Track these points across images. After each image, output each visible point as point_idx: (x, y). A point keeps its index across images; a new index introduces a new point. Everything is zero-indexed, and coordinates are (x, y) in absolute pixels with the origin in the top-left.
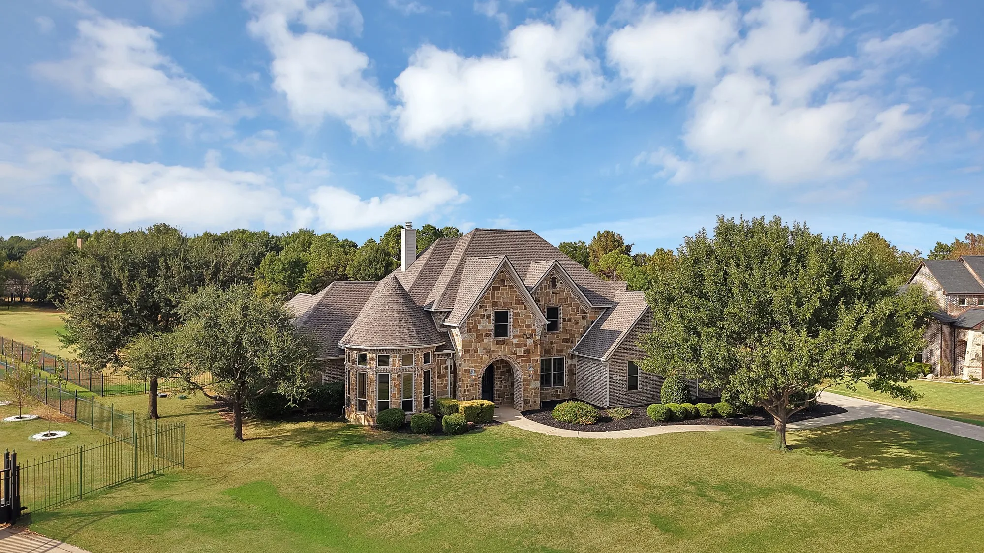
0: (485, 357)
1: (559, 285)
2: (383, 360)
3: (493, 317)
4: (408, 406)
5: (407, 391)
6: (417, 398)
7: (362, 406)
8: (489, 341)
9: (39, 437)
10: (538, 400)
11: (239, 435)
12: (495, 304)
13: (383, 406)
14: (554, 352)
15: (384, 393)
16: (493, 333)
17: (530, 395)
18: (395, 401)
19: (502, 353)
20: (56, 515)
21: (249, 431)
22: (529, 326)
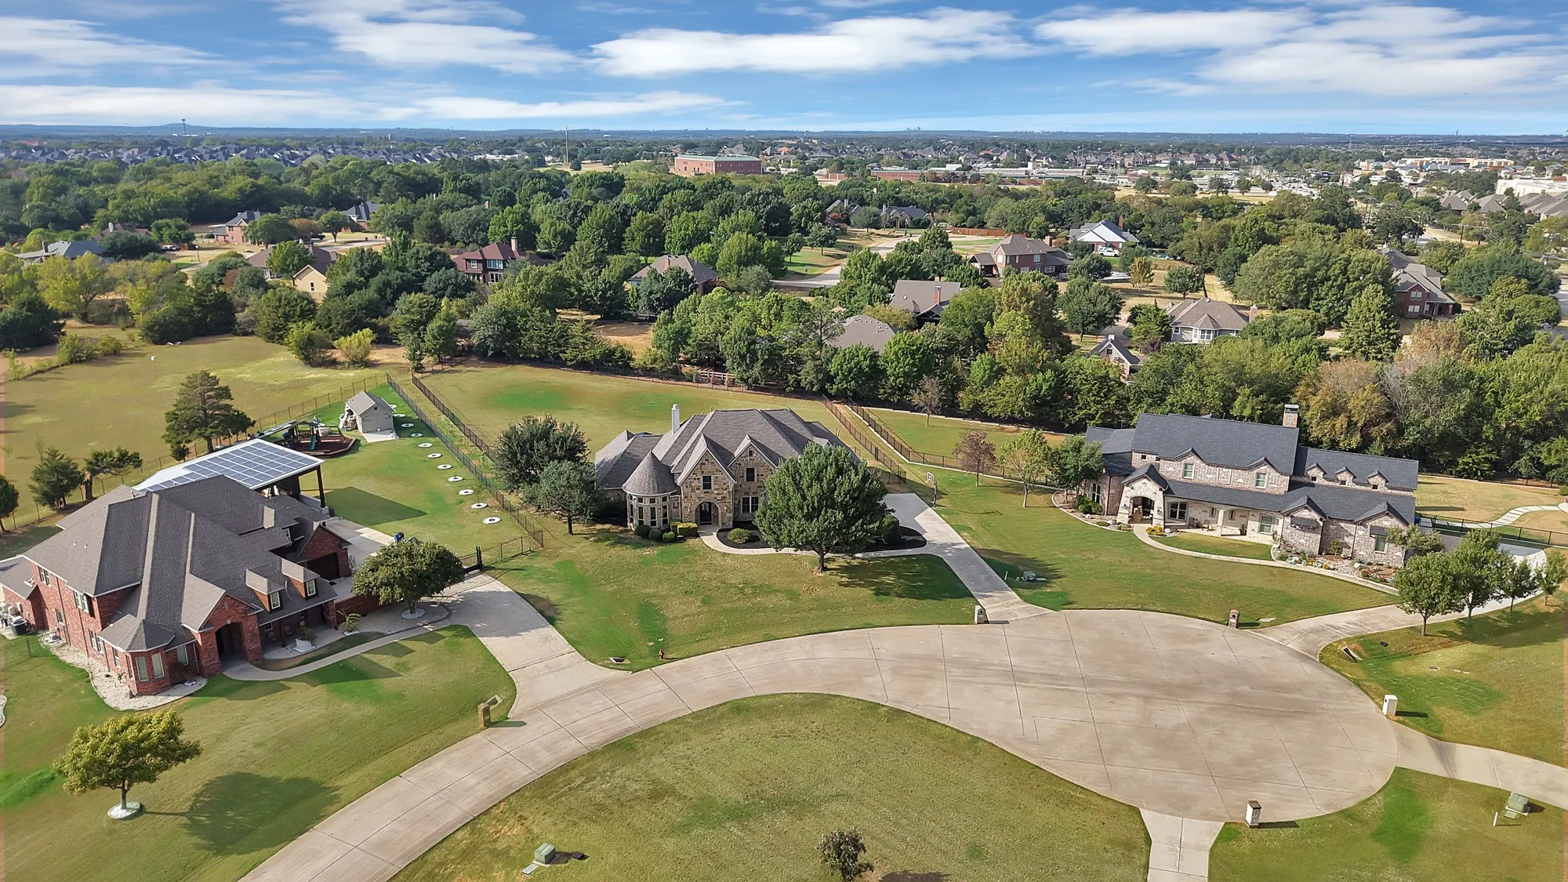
0: (697, 500)
1: (754, 455)
2: (640, 500)
3: (702, 480)
4: (653, 523)
5: (653, 517)
6: (659, 519)
7: (632, 521)
8: (700, 492)
9: (487, 521)
10: (731, 523)
11: (571, 532)
12: (703, 472)
13: (641, 523)
14: (751, 493)
15: (641, 516)
16: (702, 488)
17: (725, 521)
18: (647, 521)
19: (708, 498)
20: (493, 568)
21: (576, 527)
22: (725, 484)
